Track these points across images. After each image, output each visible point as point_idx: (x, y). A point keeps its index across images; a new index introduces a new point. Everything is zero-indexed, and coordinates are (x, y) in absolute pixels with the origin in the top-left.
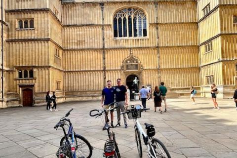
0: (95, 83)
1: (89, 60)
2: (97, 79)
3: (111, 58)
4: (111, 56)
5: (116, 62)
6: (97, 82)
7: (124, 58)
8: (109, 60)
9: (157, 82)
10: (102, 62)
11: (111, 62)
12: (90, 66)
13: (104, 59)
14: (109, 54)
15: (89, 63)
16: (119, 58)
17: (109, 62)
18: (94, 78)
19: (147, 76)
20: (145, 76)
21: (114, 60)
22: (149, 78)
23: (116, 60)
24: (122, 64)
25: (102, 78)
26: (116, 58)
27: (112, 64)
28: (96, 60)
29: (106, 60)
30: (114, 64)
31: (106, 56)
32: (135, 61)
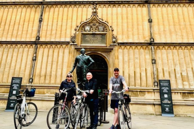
0: (12, 68)
1: (12, 23)
2: (19, 60)
3: (55, 21)
4: (56, 16)
5: (64, 28)
6: (18, 67)
7: (79, 21)
8: (50, 23)
9: (149, 74)
10: (36, 28)
11: (54, 28)
12: (12, 35)
13: (40, 21)
14: (51, 13)
15: (11, 28)
16: (69, 21)
17: (49, 28)
18: (14, 58)
19: (126, 59)
20: (121, 57)
21: (60, 23)
22: (132, 63)
23: (64, 24)
24: (74, 32)
25: (30, 58)
26: (65, 21)
27: (54, 32)
28: (26, 24)
29: (44, 23)
30: (59, 32)
31: (45, 17)
32: (101, 28)
